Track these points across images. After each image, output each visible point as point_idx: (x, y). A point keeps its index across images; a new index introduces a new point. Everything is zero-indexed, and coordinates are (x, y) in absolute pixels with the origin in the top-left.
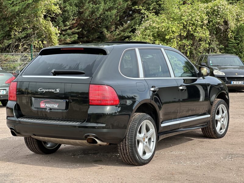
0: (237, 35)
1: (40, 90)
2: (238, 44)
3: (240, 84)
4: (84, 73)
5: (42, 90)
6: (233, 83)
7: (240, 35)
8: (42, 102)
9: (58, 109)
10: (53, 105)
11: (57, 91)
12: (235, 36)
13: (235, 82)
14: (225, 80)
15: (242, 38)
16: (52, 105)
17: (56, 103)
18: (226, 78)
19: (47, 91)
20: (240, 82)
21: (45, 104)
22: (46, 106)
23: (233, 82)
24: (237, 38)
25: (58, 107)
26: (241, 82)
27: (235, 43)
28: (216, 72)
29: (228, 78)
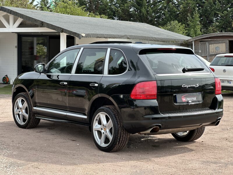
1: (183, 86)
5: (185, 86)
9: (196, 101)
10: (192, 98)
17: (194, 96)
19: (189, 86)
21: (186, 98)
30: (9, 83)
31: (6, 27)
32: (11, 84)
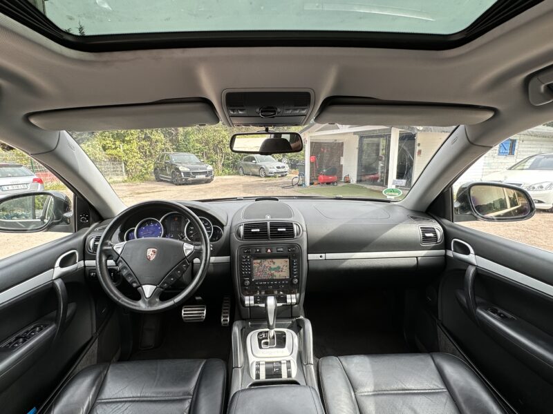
14: (191, 175)
18: (191, 173)
30: (349, 182)
32: (352, 183)
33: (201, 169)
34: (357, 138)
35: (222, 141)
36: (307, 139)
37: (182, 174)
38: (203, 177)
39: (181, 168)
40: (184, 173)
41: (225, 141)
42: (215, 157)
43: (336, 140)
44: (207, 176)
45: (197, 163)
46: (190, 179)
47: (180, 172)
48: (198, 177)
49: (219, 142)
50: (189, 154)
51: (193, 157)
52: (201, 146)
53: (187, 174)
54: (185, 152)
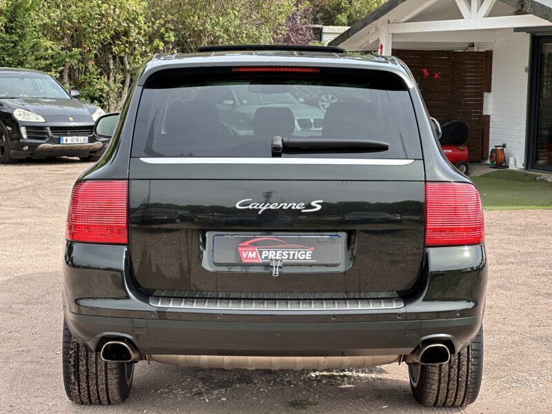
0: (11, 22)
1: (240, 205)
2: (15, 43)
3: (79, 142)
4: (385, 148)
5: (250, 207)
6: (65, 142)
7: (19, 22)
8: (246, 243)
9: (310, 265)
10: (292, 253)
11: (315, 207)
12: (6, 24)
13: (69, 138)
14: (47, 134)
15: (23, 29)
16: (289, 255)
17: (305, 245)
18: (49, 128)
19: (271, 207)
20: (79, 138)
21: (261, 253)
22: (263, 256)
23: (65, 138)
24: (12, 28)
25: (313, 256)
26: (82, 138)
27: (8, 42)
28: (20, 115)
29: (52, 128)
30: (504, 164)
31: (463, 18)
32: (512, 167)
33: (76, 118)
34: (526, 39)
35: (126, 33)
36: (383, 42)
37: (23, 130)
38: (81, 141)
39: (19, 115)
40: (27, 127)
41: (134, 33)
42: (101, 84)
43: (472, 45)
44: (92, 140)
45: (59, 102)
46: (45, 145)
47: (15, 124)
48: (69, 141)
49: (116, 36)
50: (22, 72)
51: (48, 85)
52: (57, 48)
53: (36, 131)
54: (10, 65)
